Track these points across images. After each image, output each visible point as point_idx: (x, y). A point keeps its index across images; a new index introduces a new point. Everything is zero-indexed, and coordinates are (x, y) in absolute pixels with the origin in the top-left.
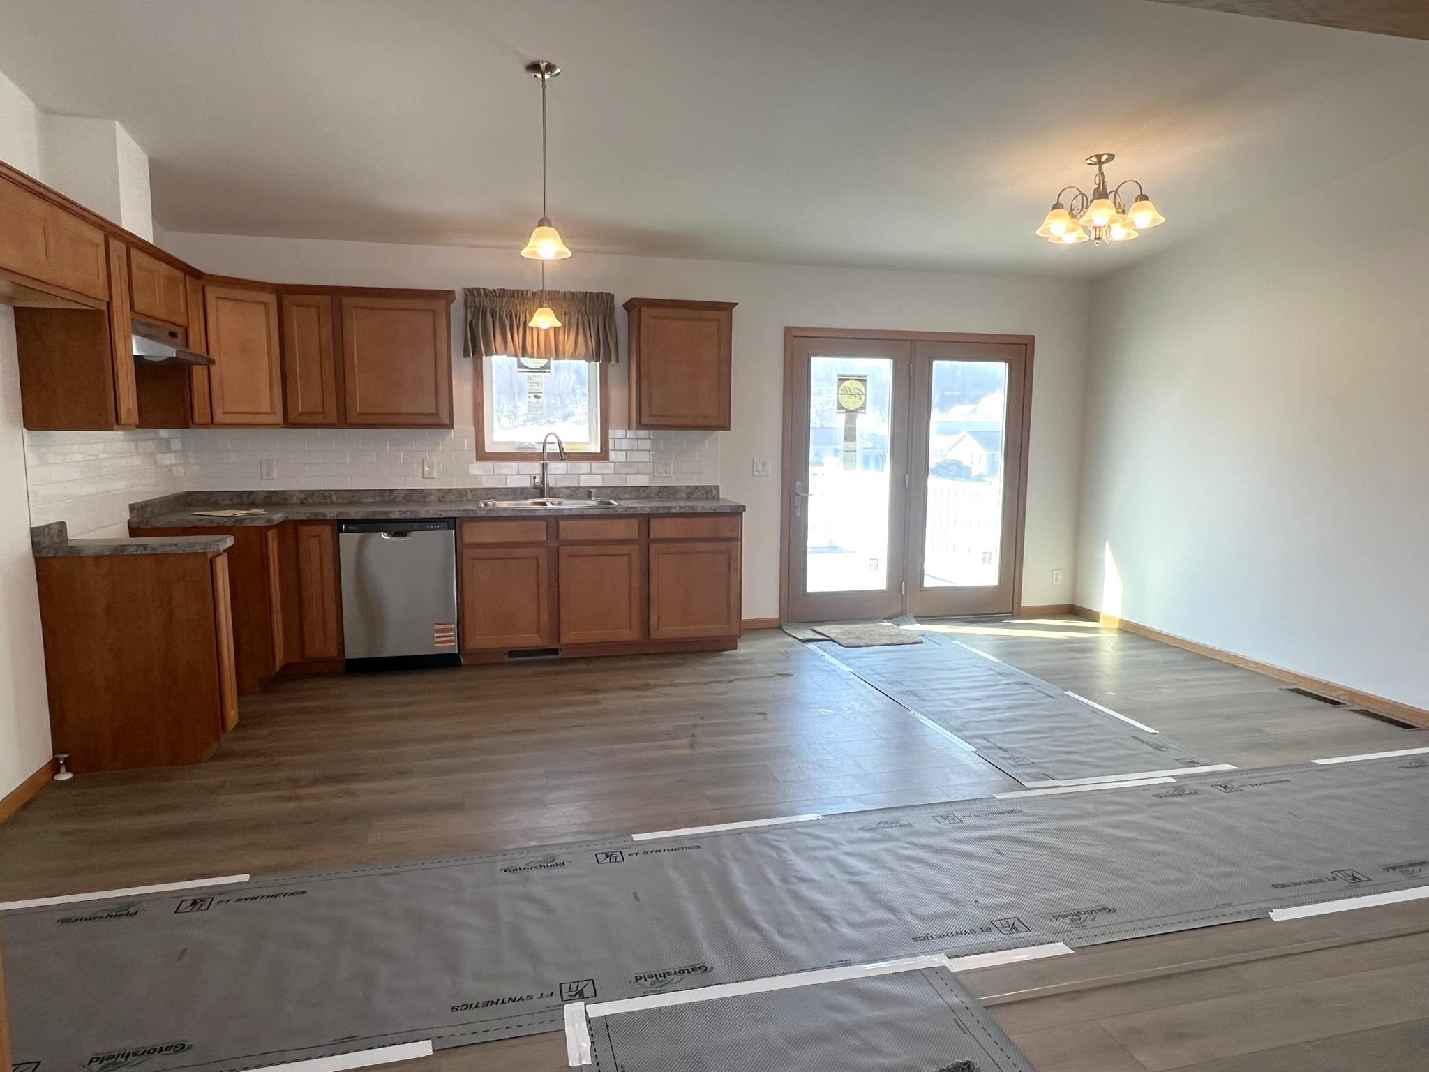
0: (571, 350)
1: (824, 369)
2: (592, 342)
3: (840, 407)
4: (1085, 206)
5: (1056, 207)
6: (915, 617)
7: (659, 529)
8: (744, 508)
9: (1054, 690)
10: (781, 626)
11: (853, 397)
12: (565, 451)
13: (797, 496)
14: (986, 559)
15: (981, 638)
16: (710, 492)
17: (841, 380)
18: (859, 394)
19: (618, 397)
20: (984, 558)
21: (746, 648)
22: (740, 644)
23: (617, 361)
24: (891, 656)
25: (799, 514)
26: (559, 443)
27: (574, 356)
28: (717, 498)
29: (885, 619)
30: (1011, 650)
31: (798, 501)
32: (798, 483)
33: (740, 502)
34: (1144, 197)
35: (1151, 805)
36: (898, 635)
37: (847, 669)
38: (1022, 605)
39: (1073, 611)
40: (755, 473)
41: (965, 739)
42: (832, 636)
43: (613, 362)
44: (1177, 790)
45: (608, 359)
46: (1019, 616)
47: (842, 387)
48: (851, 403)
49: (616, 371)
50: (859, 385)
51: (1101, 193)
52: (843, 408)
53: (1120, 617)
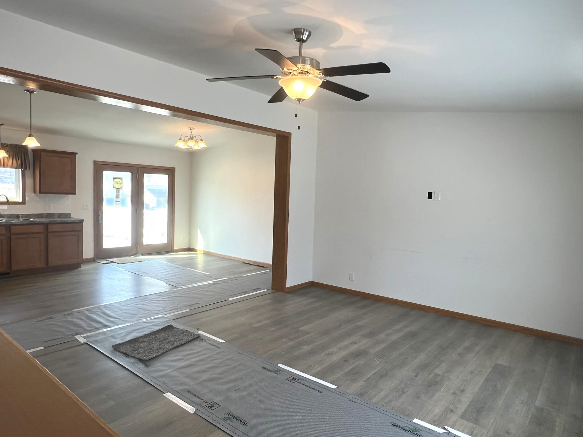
0: (11, 165)
1: (108, 176)
2: (19, 162)
3: (114, 187)
4: (188, 140)
5: (180, 139)
6: (141, 254)
7: (51, 228)
8: (83, 220)
9: (185, 268)
10: (95, 260)
11: (118, 184)
12: (9, 201)
13: (99, 217)
14: (163, 235)
15: (163, 258)
16: (68, 215)
17: (114, 179)
18: (120, 183)
19: (29, 181)
20: (162, 235)
21: (84, 267)
22: (82, 267)
23: (30, 169)
24: (136, 265)
25: (100, 222)
26: (7, 198)
27: (12, 167)
28: (70, 217)
29: (131, 255)
30: (172, 261)
31: (100, 218)
32: (100, 212)
33: (81, 218)
34: (202, 140)
35: (208, 287)
36: (137, 259)
37: (122, 269)
38: (175, 249)
39: (190, 249)
40: (84, 209)
41: (162, 281)
42: (115, 261)
43: (28, 169)
44: (214, 284)
45: (26, 168)
46: (174, 252)
47: (114, 181)
48: (118, 186)
49: (29, 173)
50: (120, 180)
51: (191, 138)
52: (115, 188)
53: (203, 250)
